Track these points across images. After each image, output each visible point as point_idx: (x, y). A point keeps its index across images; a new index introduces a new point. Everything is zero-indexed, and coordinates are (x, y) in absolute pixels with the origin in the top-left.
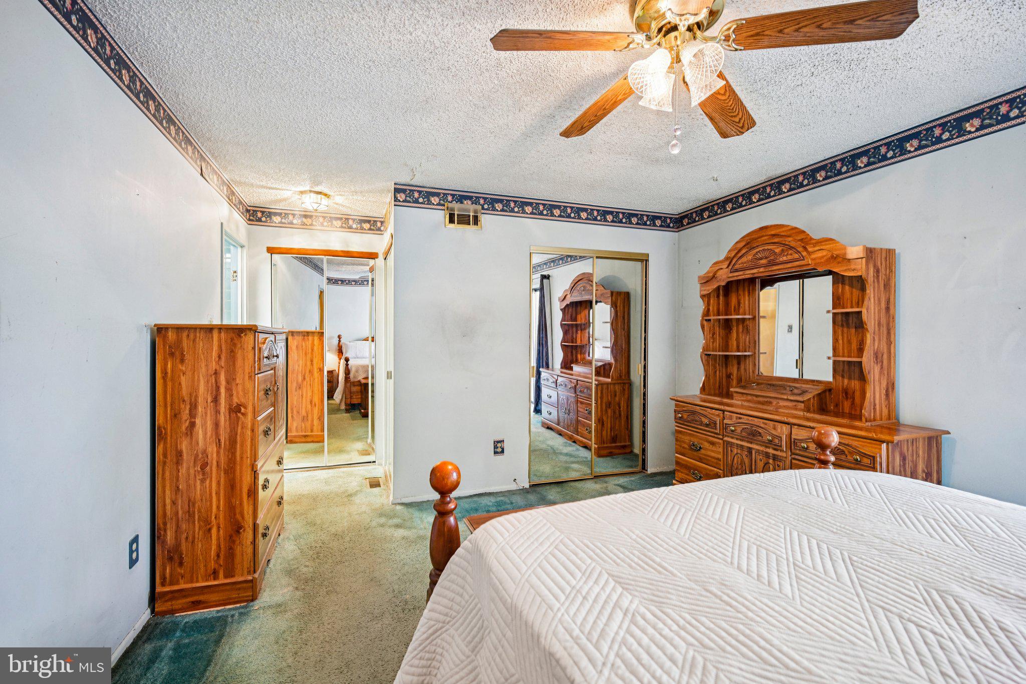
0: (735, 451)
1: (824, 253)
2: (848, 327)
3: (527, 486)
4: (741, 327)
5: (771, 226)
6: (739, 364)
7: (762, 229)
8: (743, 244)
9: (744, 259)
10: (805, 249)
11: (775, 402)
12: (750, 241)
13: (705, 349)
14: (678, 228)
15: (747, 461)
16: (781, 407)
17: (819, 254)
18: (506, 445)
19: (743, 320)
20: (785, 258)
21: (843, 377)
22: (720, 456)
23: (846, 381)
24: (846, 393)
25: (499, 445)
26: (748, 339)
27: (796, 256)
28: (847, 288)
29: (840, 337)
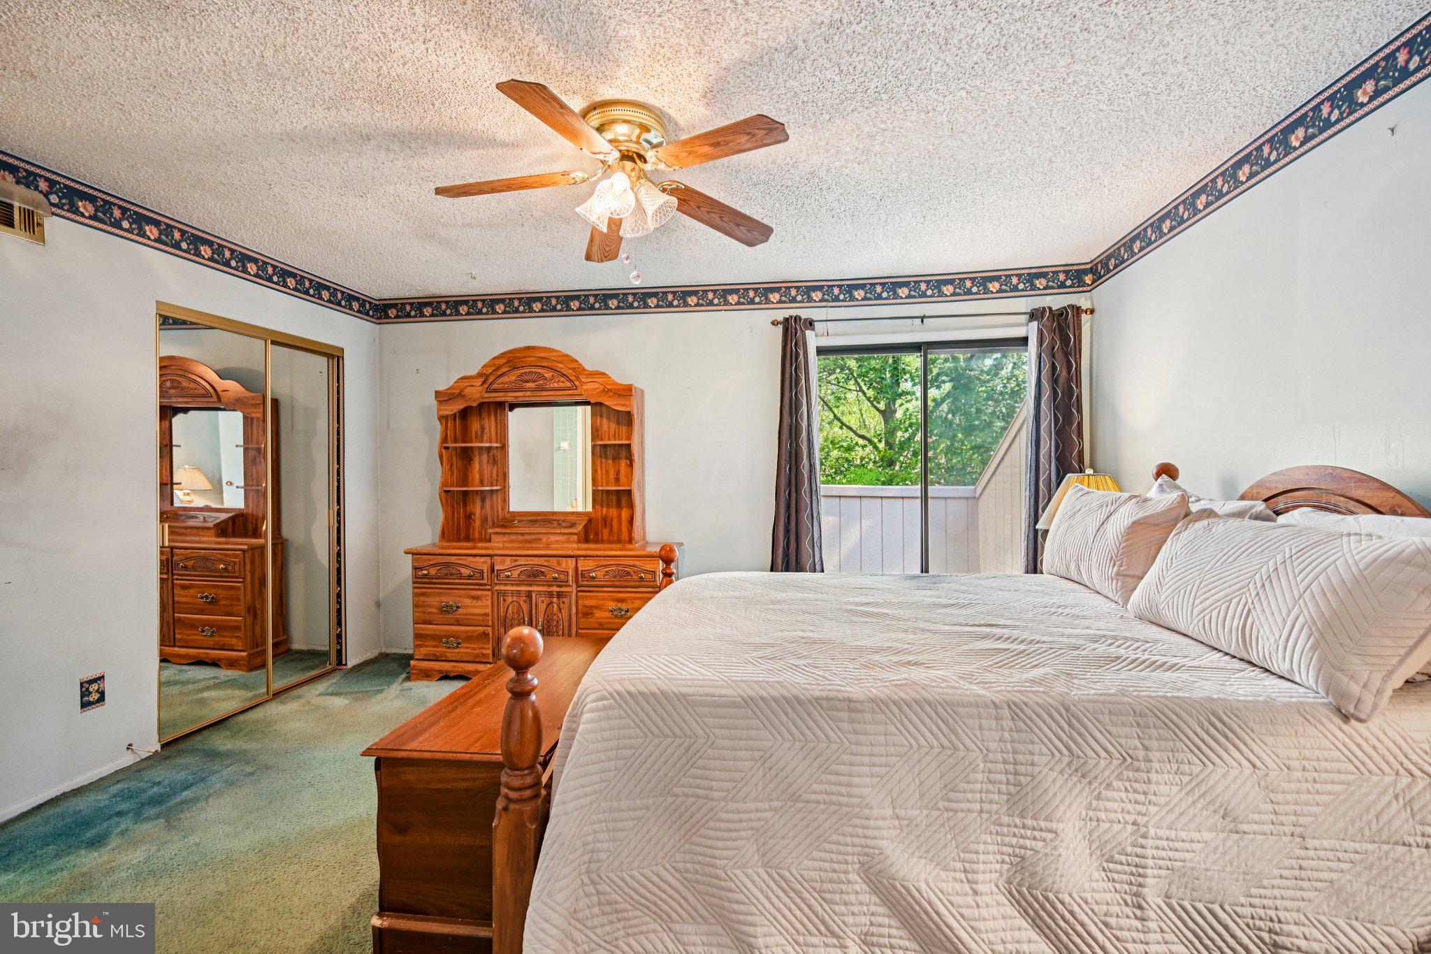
0: (510, 599)
1: (596, 386)
2: (606, 458)
3: (158, 747)
4: (485, 458)
5: (540, 348)
6: (483, 500)
7: (528, 348)
8: (504, 361)
9: (505, 379)
10: (578, 378)
11: (544, 539)
12: (513, 359)
13: (444, 484)
14: (378, 318)
15: (525, 607)
16: (552, 543)
17: (591, 386)
18: (108, 686)
19: (489, 449)
20: (556, 385)
21: (602, 506)
22: (489, 611)
23: (605, 510)
24: (605, 522)
25: (94, 687)
26: (495, 471)
27: (569, 384)
28: (605, 420)
29: (599, 468)
